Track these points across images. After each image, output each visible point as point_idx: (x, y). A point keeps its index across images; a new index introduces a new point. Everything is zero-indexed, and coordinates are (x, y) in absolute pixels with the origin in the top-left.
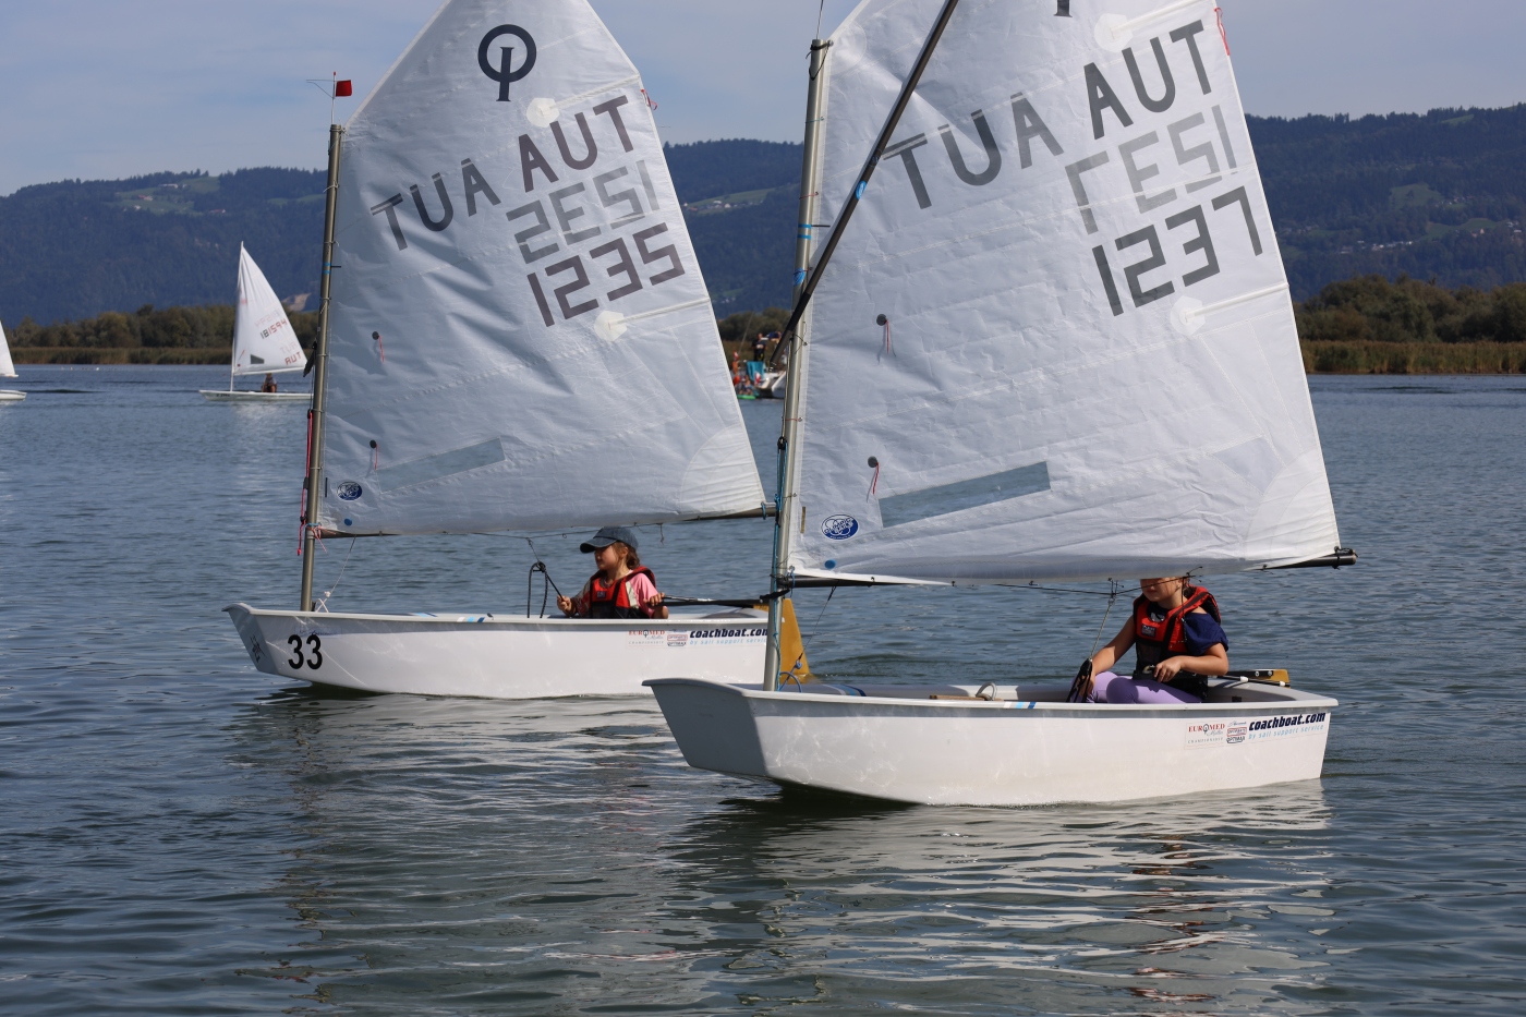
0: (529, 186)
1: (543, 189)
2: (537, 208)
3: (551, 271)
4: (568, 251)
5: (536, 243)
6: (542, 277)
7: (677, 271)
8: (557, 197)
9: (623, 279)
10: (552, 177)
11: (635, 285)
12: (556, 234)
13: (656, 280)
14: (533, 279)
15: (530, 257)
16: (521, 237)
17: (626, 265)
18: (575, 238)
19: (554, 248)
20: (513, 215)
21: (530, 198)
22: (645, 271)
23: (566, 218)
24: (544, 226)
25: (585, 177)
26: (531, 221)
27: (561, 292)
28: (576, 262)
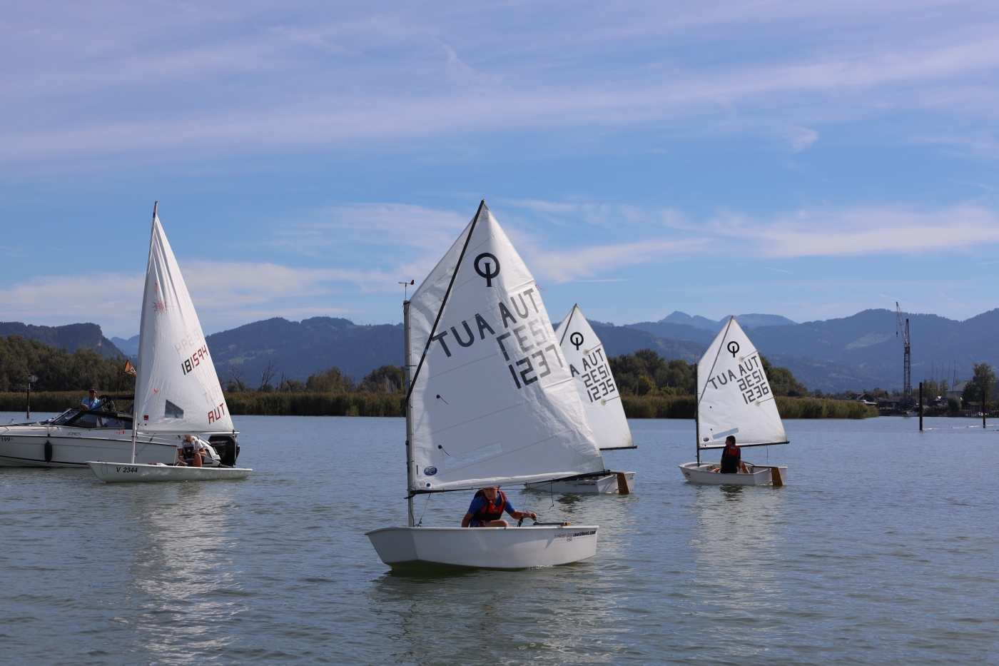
0: (586, 370)
1: (588, 370)
2: (587, 375)
3: (592, 389)
4: (594, 385)
5: (588, 383)
6: (590, 391)
7: (614, 390)
8: (591, 372)
9: (605, 391)
10: (590, 368)
11: (607, 393)
12: (592, 381)
13: (611, 391)
15: (587, 386)
16: (585, 382)
17: (605, 388)
18: (595, 382)
19: (592, 384)
20: (583, 377)
21: (586, 373)
22: (608, 389)
23: (594, 377)
24: (590, 379)
25: (596, 367)
26: (587, 378)
27: (594, 394)
28: (596, 387)
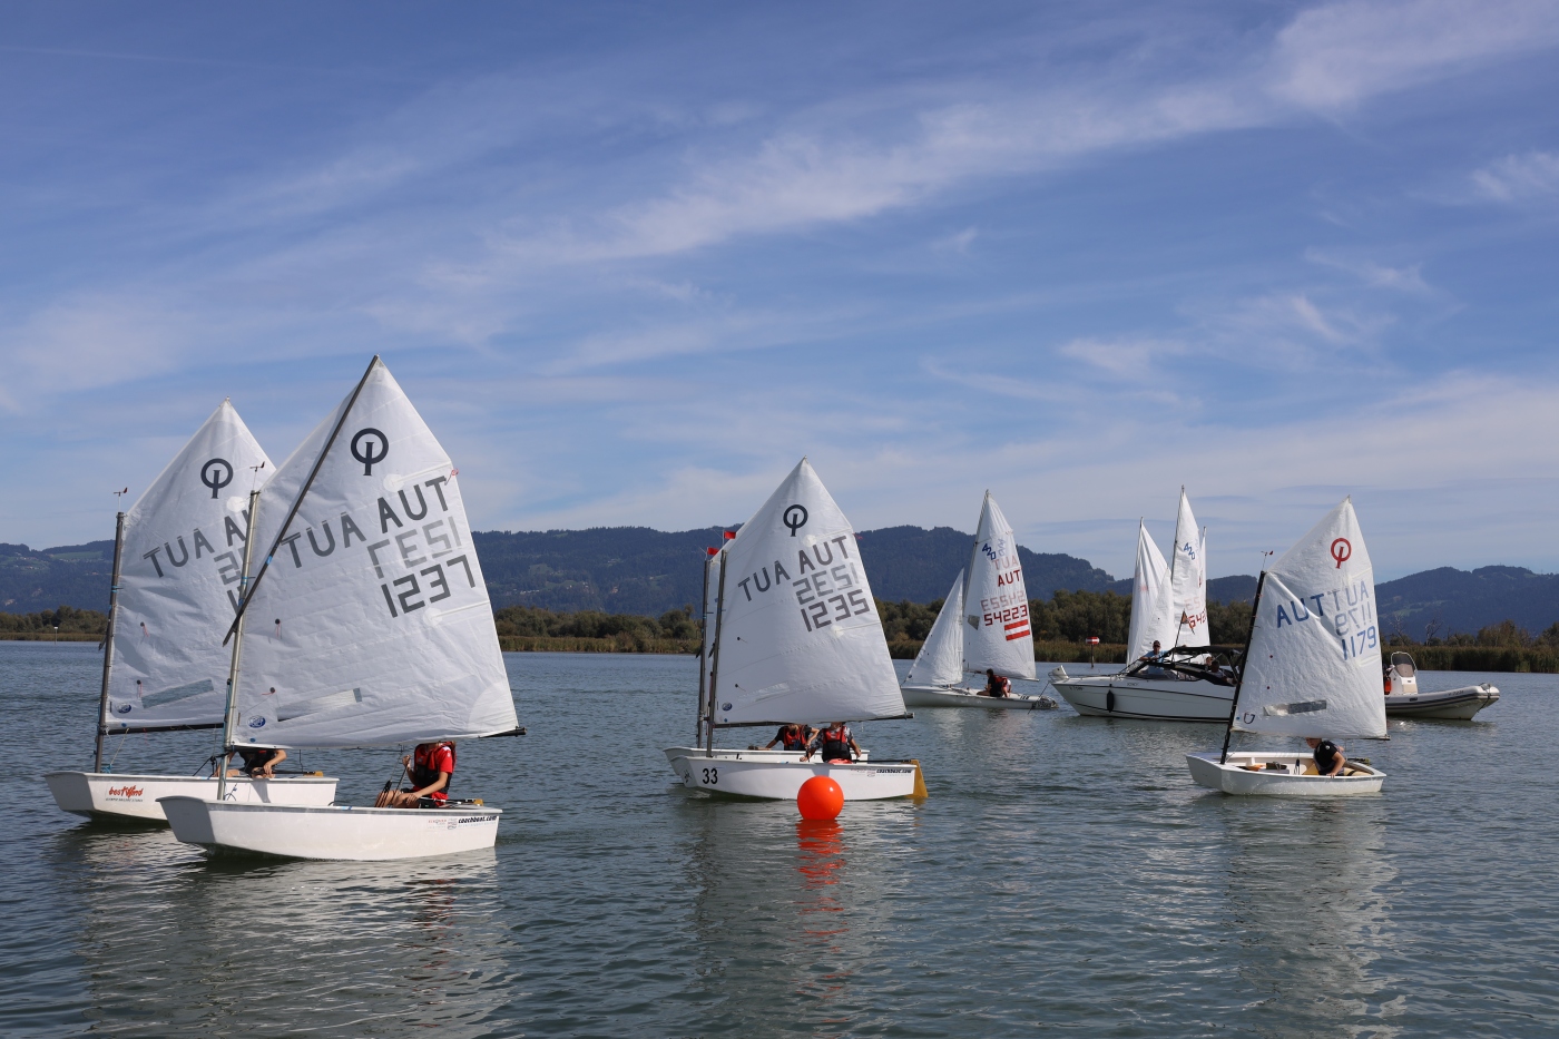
0: (803, 571)
1: (809, 573)
2: (806, 581)
3: (811, 608)
4: (819, 599)
5: (804, 596)
6: (807, 611)
7: (866, 609)
8: (815, 576)
9: (843, 612)
10: (813, 568)
11: (848, 615)
12: (814, 592)
14: (803, 611)
16: (799, 593)
17: (844, 606)
18: (821, 594)
19: (813, 598)
20: (795, 584)
21: (803, 577)
22: (852, 609)
23: (818, 585)
24: (809, 588)
25: (827, 568)
26: (803, 586)
27: (815, 617)
28: (822, 604)
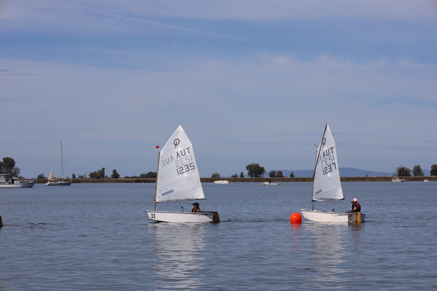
0: (177, 158)
2: (178, 161)
3: (179, 168)
5: (178, 165)
7: (194, 168)
8: (181, 159)
9: (188, 169)
10: (180, 157)
11: (189, 170)
12: (180, 164)
13: (191, 169)
14: (177, 169)
15: (177, 167)
16: (176, 164)
17: (188, 168)
18: (182, 164)
20: (175, 162)
21: (177, 159)
22: (190, 168)
23: (181, 162)
25: (184, 157)
27: (180, 171)
28: (182, 167)
